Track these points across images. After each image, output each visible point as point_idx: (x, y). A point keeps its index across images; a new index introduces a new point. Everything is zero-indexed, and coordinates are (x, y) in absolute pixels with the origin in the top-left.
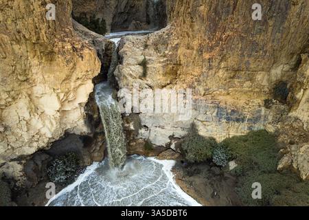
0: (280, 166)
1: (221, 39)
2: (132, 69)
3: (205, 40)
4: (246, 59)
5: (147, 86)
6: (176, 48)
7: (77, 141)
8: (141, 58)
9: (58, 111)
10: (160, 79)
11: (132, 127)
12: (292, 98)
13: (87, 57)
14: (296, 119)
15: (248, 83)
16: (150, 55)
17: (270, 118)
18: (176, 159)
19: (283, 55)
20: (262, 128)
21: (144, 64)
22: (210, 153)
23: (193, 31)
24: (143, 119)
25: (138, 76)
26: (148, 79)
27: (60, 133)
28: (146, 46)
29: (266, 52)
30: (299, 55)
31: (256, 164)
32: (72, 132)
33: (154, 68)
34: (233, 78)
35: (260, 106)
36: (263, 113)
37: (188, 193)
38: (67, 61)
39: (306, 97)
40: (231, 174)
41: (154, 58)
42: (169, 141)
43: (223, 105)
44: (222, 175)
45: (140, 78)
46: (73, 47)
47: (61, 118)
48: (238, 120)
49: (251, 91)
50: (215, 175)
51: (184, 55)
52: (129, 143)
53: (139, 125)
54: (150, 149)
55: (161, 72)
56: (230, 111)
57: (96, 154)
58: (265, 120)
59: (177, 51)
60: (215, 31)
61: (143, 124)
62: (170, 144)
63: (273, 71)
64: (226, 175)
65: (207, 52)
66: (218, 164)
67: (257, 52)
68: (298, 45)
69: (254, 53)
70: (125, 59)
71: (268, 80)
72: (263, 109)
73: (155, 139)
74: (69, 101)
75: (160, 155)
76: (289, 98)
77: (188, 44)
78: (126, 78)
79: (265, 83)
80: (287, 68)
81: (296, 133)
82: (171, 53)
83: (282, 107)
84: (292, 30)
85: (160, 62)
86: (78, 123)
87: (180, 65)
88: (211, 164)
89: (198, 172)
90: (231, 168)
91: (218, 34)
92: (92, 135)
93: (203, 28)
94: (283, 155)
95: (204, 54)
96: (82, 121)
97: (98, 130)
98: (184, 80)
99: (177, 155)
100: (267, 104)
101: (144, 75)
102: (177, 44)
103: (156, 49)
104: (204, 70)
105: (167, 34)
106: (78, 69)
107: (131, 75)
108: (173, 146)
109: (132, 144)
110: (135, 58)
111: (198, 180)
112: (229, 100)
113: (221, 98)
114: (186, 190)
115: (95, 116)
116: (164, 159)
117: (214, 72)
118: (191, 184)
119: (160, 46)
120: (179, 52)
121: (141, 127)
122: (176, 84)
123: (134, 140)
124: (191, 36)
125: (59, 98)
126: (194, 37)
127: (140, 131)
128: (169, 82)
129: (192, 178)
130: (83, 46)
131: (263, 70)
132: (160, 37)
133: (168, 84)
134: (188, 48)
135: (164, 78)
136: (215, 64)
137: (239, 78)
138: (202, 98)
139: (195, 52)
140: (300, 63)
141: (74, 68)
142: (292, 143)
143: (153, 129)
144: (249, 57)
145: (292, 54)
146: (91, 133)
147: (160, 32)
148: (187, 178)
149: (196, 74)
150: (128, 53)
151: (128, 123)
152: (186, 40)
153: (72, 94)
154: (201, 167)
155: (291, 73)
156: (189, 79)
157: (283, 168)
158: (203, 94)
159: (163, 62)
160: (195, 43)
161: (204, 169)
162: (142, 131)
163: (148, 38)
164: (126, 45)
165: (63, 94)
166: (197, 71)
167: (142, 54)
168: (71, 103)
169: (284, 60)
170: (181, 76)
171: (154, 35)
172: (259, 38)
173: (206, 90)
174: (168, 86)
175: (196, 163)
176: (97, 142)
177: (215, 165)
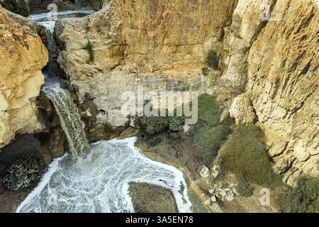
0: (222, 119)
1: (161, 18)
2: (78, 54)
3: (147, 19)
4: (185, 34)
5: (96, 71)
6: (120, 28)
7: (32, 140)
8: (85, 42)
9: (6, 111)
10: (108, 61)
11: (89, 114)
12: (222, 64)
13: (32, 46)
14: (227, 80)
15: (188, 56)
16: (94, 38)
17: (208, 83)
18: (137, 135)
19: (211, 29)
20: (203, 92)
21: (89, 48)
22: (167, 122)
23: (135, 11)
24: (98, 104)
25: (84, 61)
26: (95, 63)
27: (12, 135)
28: (88, 29)
29: (199, 27)
30: (222, 28)
31: (204, 122)
32: (24, 133)
33: (100, 51)
34: (175, 53)
35: (199, 74)
36: (202, 80)
37: (155, 160)
38: (10, 52)
39: (231, 61)
40: (187, 135)
41: (98, 41)
42: (128, 119)
43: (170, 78)
44: (179, 138)
45: (87, 63)
46: (14, 35)
47: (10, 118)
48: (184, 90)
49: (191, 63)
50: (174, 139)
51: (129, 35)
52: (88, 130)
53: (96, 111)
54: (110, 132)
55: (108, 54)
56: (177, 82)
57: (55, 150)
58: (205, 86)
59: (121, 31)
60: (155, 10)
61: (99, 109)
62: (129, 122)
63: (206, 44)
64: (183, 137)
65: (151, 30)
66: (175, 130)
67: (192, 27)
68: (221, 20)
69: (190, 29)
70: (67, 45)
71: (203, 51)
72: (202, 76)
73: (113, 121)
74: (17, 98)
75: (122, 134)
76: (219, 65)
77: (132, 24)
78: (73, 64)
79: (201, 54)
80: (215, 39)
81: (228, 92)
82: (115, 34)
83: (216, 72)
84: (216, 7)
85: (105, 44)
86: (30, 121)
87: (126, 45)
88: (168, 131)
89: (159, 141)
90: (185, 131)
91: (159, 13)
92: (47, 131)
93: (144, 8)
94: (222, 110)
95: (149, 33)
96: (35, 118)
97: (54, 124)
98: (133, 60)
99: (137, 132)
100: (205, 72)
101: (91, 59)
102: (121, 25)
103: (99, 31)
104: (150, 48)
105: (108, 15)
106: (24, 60)
107: (77, 61)
108: (132, 124)
109: (91, 131)
110: (78, 43)
111: (162, 147)
112: (175, 73)
113: (167, 72)
114: (153, 158)
115: (49, 109)
116: (126, 137)
117: (159, 49)
118: (156, 152)
119: (102, 28)
120: (123, 32)
121: (97, 112)
122: (125, 64)
123: (93, 126)
124: (134, 16)
125: (5, 96)
126: (137, 17)
127: (97, 117)
128: (117, 63)
129: (155, 148)
130: (24, 33)
131: (198, 43)
132: (101, 18)
133: (117, 66)
134: (132, 28)
135: (112, 60)
136: (159, 41)
137: (180, 52)
138: (152, 74)
139: (139, 31)
140: (224, 35)
141: (19, 59)
142: (226, 100)
143: (110, 111)
144: (187, 33)
145: (218, 28)
146: (46, 129)
147: (100, 13)
148: (152, 148)
149: (143, 52)
150: (70, 37)
151: (83, 110)
152: (129, 20)
153: (20, 89)
154: (160, 136)
155: (219, 43)
156: (137, 57)
157: (224, 120)
158: (151, 70)
159: (108, 44)
160: (139, 23)
161: (164, 137)
162: (100, 116)
163: (89, 20)
164: (66, 28)
165: (10, 91)
166: (144, 49)
167: (85, 38)
168: (20, 100)
169: (212, 33)
170: (128, 56)
171: (94, 17)
172: (193, 15)
173: (154, 67)
174: (117, 68)
175: (156, 133)
176: (54, 137)
177: (173, 131)
